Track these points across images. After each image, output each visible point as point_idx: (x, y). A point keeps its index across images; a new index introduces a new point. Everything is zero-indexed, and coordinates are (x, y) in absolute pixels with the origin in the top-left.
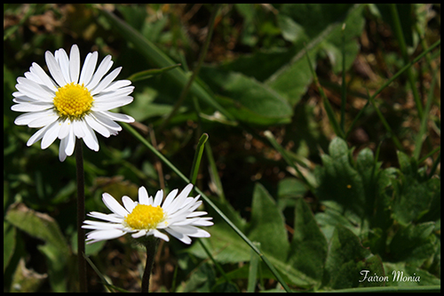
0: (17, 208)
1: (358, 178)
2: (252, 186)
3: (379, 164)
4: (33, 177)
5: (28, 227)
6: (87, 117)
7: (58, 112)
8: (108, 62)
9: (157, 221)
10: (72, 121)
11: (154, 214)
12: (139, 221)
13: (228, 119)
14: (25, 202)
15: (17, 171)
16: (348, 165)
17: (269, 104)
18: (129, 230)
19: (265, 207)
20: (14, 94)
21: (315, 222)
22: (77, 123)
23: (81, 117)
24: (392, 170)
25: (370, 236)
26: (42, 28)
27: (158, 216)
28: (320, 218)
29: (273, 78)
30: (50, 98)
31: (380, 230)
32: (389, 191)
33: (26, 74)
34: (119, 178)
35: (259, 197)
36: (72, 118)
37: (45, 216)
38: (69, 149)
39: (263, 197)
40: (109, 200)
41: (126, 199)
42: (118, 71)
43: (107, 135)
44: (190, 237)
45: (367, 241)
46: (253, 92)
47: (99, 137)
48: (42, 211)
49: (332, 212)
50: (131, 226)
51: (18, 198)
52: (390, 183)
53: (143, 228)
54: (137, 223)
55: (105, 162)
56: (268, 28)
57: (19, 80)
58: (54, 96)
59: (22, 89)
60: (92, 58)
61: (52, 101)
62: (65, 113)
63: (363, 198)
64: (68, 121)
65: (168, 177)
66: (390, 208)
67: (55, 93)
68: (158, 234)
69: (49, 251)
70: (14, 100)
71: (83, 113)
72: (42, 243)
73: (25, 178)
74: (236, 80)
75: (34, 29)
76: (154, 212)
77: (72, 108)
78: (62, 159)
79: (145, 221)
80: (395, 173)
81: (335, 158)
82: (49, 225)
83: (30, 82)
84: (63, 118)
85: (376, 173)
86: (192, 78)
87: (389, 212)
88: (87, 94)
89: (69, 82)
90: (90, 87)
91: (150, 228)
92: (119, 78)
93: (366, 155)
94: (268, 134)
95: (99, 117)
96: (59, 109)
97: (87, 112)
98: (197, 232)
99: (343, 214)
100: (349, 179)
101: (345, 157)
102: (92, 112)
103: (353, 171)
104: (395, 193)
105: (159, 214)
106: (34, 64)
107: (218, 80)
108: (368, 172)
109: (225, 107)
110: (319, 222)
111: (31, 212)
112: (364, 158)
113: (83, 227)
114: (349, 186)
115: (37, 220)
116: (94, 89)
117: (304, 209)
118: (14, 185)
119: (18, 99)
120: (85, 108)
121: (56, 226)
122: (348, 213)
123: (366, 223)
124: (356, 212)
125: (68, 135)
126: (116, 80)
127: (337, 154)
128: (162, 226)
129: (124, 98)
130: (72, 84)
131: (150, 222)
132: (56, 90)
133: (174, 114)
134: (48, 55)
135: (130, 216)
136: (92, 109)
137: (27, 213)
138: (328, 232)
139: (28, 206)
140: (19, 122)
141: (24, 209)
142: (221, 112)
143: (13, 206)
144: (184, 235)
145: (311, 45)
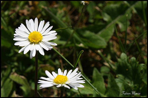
0: (13, 74)
1: (130, 67)
2: (93, 68)
3: (138, 63)
4: (19, 63)
5: (17, 80)
6: (40, 43)
7: (30, 41)
8: (48, 24)
9: (65, 81)
10: (35, 44)
11: (64, 79)
12: (59, 81)
13: (85, 46)
14: (16, 72)
15: (13, 61)
16: (127, 62)
17: (99, 41)
18: (55, 84)
19: (97, 76)
20: (14, 35)
21: (115, 81)
22: (36, 45)
23: (38, 43)
24: (142, 64)
25: (135, 87)
26: (23, 14)
27: (65, 79)
28: (117, 80)
29: (100, 33)
30: (27, 36)
31: (138, 85)
32: (142, 72)
33: (19, 28)
34: (48, 65)
35: (95, 72)
36: (35, 43)
37: (23, 77)
38: (34, 54)
39: (96, 73)
40: (47, 73)
41: (53, 73)
42: (51, 27)
43: (47, 50)
44: (78, 87)
45: (134, 89)
46: (94, 37)
47: (44, 50)
48: (22, 75)
49: (121, 78)
50: (56, 83)
51: (14, 70)
52: (142, 69)
53: (60, 83)
54: (58, 82)
55: (43, 59)
56: (98, 17)
57: (16, 29)
58: (28, 36)
59: (17, 33)
60: (42, 22)
61: (28, 37)
62: (32, 42)
63: (131, 74)
64: (33, 44)
65: (64, 65)
66: (142, 77)
67: (29, 34)
68: (66, 86)
69: (24, 88)
70: (14, 37)
71: (39, 42)
72: (21, 85)
73: (16, 64)
74: (88, 33)
75: (20, 14)
76: (64, 78)
77: (35, 40)
78: (31, 57)
79: (61, 81)
80: (144, 66)
81: (123, 60)
82: (24, 80)
83: (20, 30)
84: (32, 43)
85: (137, 65)
86: (74, 32)
87: (141, 79)
88: (40, 35)
89: (34, 31)
90: (41, 33)
91: (62, 83)
92: (52, 30)
93: (133, 59)
94: (99, 51)
95: (44, 43)
96: (30, 40)
97: (40, 41)
98: (80, 86)
99: (125, 79)
100: (127, 67)
101: (126, 60)
102: (42, 41)
103: (128, 65)
104: (144, 72)
105: (66, 79)
106: (22, 24)
107: (81, 33)
108: (134, 65)
109: (84, 42)
110: (117, 81)
111: (18, 75)
112: (133, 60)
113: (38, 82)
114: (127, 70)
115: (20, 78)
116: (43, 33)
117: (111, 77)
118: (13, 66)
119: (16, 36)
120: (40, 40)
121: (26, 80)
122: (126, 79)
123: (132, 82)
124: (129, 78)
125: (33, 50)
126: (51, 30)
127: (123, 59)
128: (67, 83)
129: (54, 37)
130: (35, 31)
131: (63, 81)
132: (29, 33)
133: (67, 44)
134: (27, 21)
135: (55, 79)
136: (42, 40)
137: (16, 76)
138: (120, 85)
139: (17, 73)
140: (16, 44)
141: (16, 74)
142: (83, 44)
143: (12, 73)
144: (75, 87)
145: (113, 22)
